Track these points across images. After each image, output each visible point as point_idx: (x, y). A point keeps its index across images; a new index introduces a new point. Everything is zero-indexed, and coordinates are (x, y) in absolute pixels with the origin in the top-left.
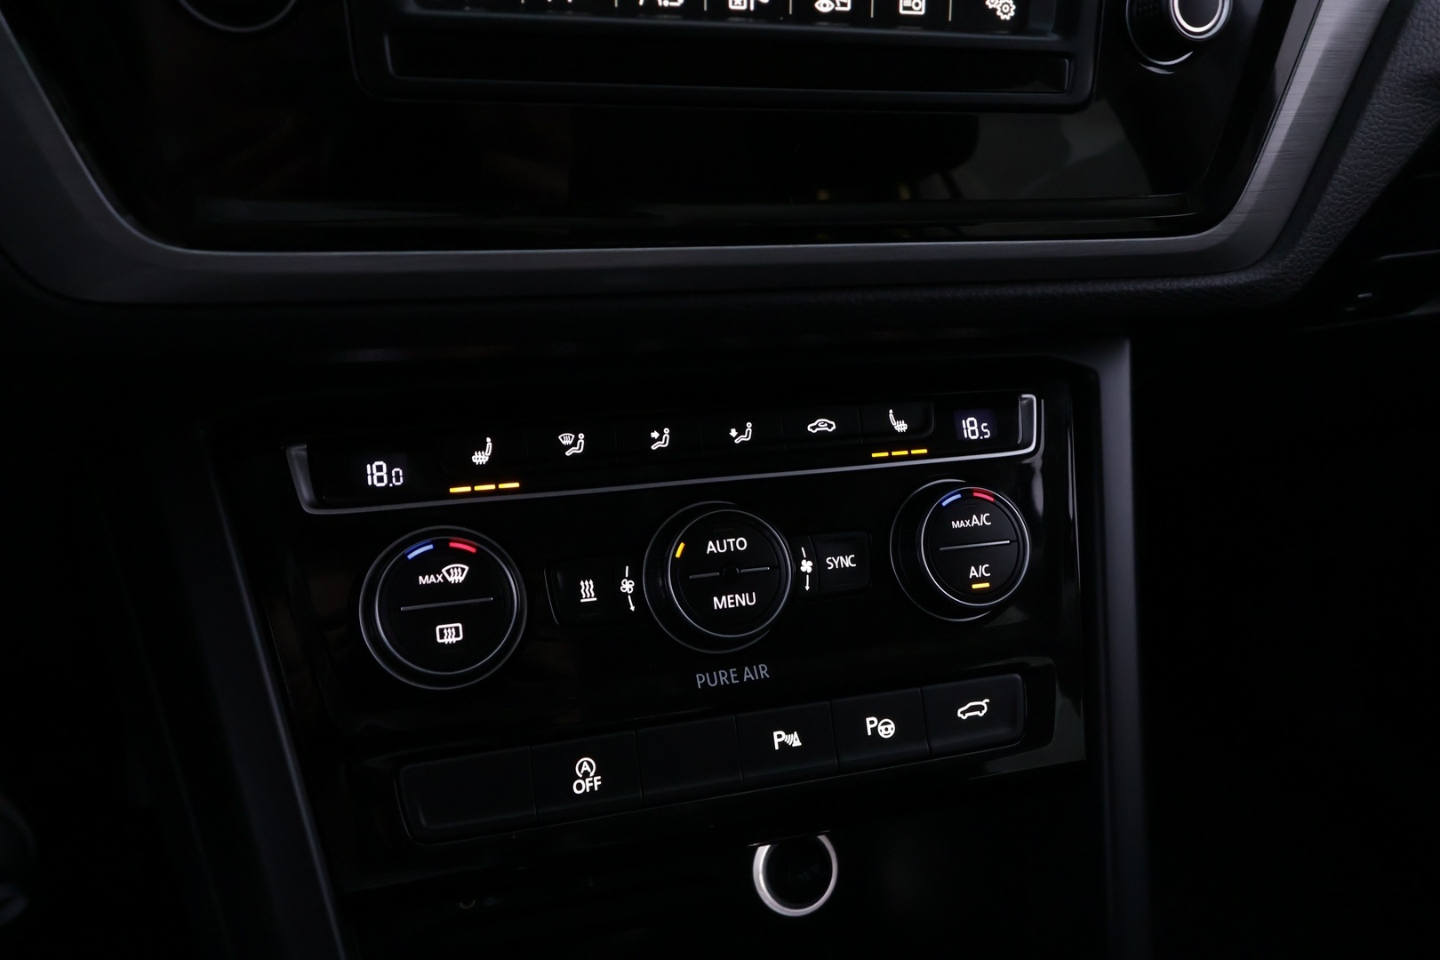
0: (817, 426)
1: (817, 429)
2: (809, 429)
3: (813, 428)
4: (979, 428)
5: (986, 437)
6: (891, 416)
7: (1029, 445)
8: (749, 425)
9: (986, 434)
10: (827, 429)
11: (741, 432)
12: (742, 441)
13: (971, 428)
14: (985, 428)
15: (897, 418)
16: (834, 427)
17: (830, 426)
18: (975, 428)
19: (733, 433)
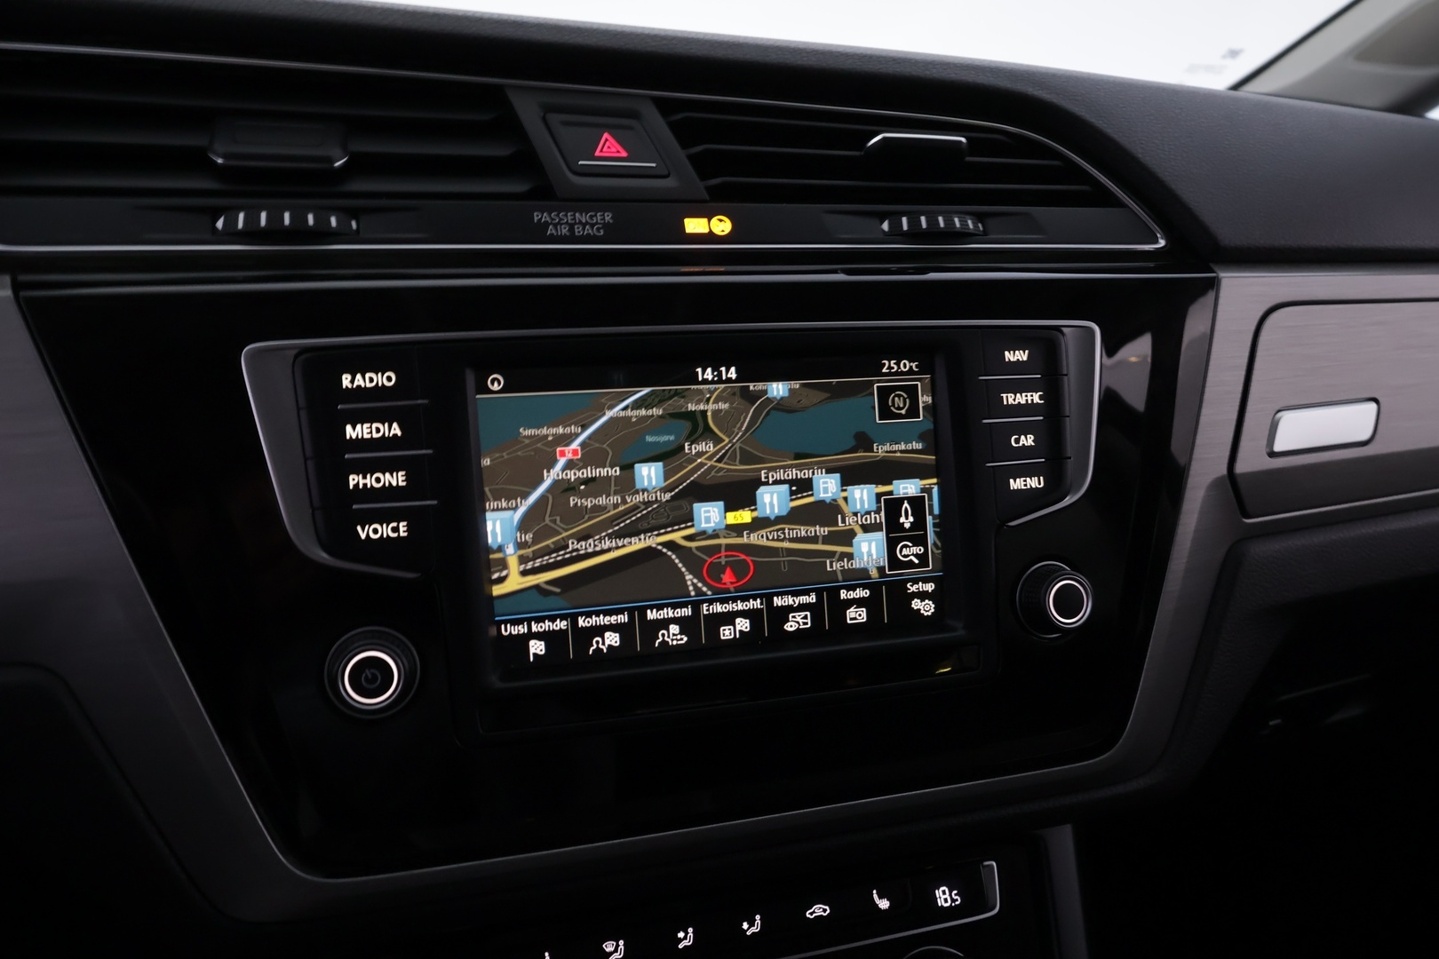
0: (814, 912)
1: (814, 915)
2: (808, 916)
3: (811, 914)
4: (950, 895)
5: (957, 903)
6: (875, 896)
7: (994, 908)
8: (758, 917)
9: (957, 900)
10: (822, 913)
11: (751, 924)
12: (753, 933)
13: (944, 897)
14: (956, 895)
15: (881, 897)
16: (828, 911)
17: (825, 911)
18: (947, 896)
19: (745, 926)
